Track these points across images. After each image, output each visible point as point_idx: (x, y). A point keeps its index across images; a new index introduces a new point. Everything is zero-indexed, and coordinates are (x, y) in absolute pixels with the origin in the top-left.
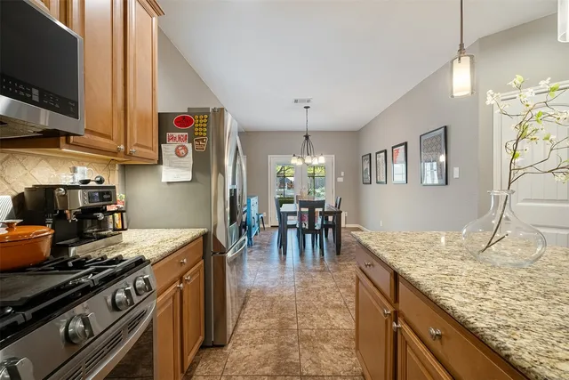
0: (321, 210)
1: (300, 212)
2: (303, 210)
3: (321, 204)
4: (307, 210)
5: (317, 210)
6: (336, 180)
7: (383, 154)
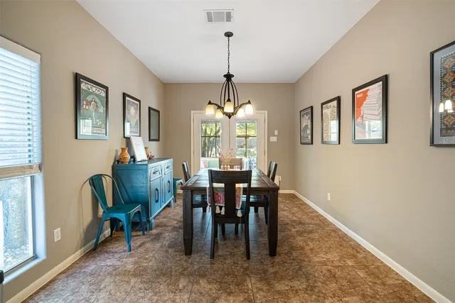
0: (245, 185)
1: (212, 188)
2: (215, 185)
3: (246, 176)
4: (222, 185)
5: (237, 185)
6: (269, 139)
7: (335, 103)
